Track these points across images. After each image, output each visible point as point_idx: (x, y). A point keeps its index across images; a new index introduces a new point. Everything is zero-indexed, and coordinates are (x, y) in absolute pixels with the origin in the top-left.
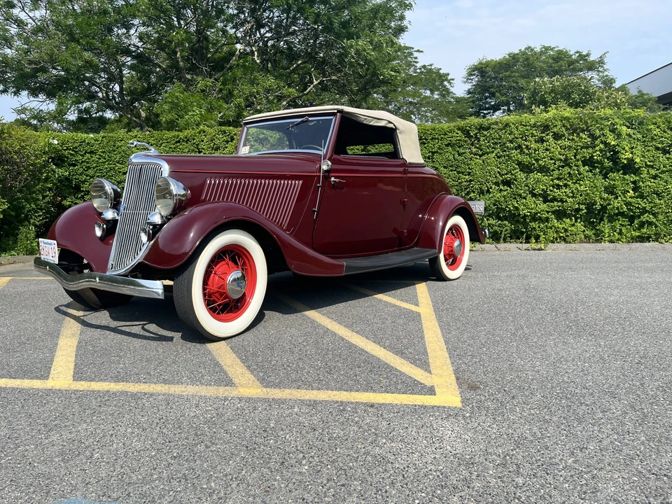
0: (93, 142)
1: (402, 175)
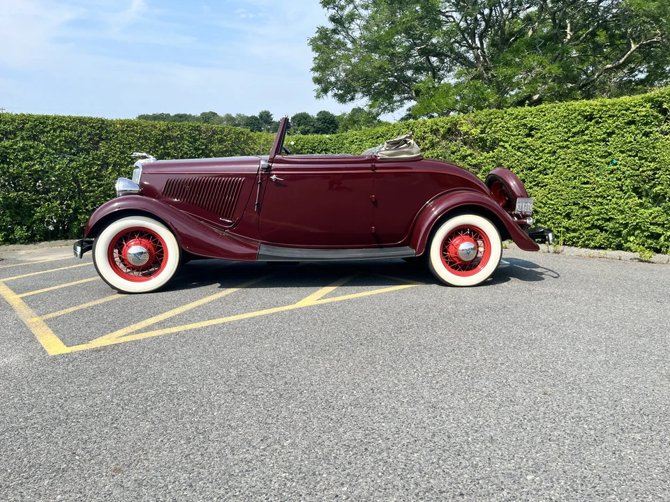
0: (328, 141)
1: (370, 171)
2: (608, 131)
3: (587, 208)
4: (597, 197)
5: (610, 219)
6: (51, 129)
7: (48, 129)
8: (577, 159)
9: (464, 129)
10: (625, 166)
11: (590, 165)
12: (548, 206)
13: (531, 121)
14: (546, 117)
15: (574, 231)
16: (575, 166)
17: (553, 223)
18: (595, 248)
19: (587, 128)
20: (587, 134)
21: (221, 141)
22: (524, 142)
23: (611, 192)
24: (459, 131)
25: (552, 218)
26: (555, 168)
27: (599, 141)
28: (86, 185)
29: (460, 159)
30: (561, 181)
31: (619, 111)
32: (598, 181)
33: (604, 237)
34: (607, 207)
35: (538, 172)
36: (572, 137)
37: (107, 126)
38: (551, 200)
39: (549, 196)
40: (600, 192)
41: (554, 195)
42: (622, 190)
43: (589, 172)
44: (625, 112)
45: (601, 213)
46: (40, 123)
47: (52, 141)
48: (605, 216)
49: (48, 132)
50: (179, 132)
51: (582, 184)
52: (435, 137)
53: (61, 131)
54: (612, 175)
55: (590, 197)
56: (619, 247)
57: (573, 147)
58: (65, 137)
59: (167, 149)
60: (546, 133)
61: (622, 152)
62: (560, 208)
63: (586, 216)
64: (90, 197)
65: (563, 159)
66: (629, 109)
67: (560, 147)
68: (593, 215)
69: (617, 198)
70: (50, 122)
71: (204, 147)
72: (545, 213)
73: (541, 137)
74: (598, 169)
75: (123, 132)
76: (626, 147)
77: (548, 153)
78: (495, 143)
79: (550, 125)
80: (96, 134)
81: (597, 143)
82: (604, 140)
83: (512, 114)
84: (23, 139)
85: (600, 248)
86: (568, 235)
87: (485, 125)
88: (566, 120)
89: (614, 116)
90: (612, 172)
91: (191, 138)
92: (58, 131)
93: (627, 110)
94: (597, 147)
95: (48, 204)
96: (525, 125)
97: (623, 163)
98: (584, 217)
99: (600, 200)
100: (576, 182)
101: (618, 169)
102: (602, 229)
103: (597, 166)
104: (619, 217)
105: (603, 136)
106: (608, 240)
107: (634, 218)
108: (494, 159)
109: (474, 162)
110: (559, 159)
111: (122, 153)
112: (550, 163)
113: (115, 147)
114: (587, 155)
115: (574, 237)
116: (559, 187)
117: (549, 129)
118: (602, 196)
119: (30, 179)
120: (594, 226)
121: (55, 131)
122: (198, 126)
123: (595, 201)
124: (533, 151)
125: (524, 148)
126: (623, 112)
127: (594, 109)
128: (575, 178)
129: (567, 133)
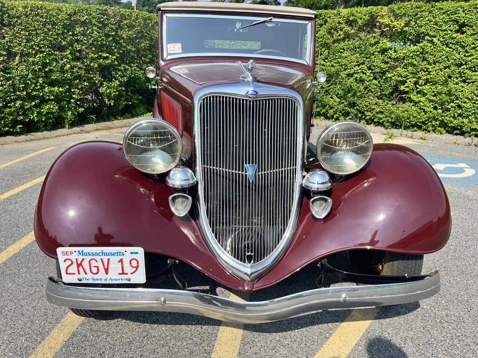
9: (386, 21)
21: (131, 27)
29: (379, 52)
37: (8, 10)
50: (86, 17)
52: (349, 28)
71: (114, 33)
75: (27, 16)
91: (100, 22)
108: (418, 53)
111: (28, 41)
122: (106, 10)
124: (463, 47)
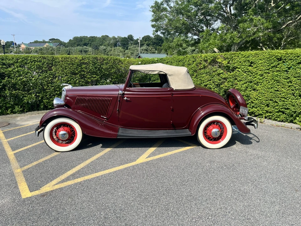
2: (289, 67)
3: (277, 102)
4: (282, 98)
5: (288, 109)
6: (30, 62)
7: (29, 62)
8: (273, 79)
10: (296, 84)
11: (279, 82)
12: (258, 100)
13: (252, 59)
14: (259, 58)
15: (270, 112)
16: (272, 82)
17: (260, 108)
18: (280, 121)
19: (278, 64)
20: (278, 67)
22: (248, 69)
23: (289, 96)
24: (217, 61)
25: (260, 106)
26: (262, 82)
27: (284, 71)
28: (46, 87)
30: (265, 89)
31: (295, 57)
32: (283, 90)
33: (284, 116)
34: (286, 103)
35: (254, 84)
36: (271, 68)
38: (260, 97)
39: (259, 95)
40: (283, 95)
41: (261, 95)
42: (294, 95)
43: (278, 86)
44: (297, 58)
45: (283, 105)
46: (25, 59)
47: (30, 67)
48: (285, 107)
49: (29, 63)
51: (275, 91)
53: (35, 63)
54: (290, 88)
55: (279, 97)
56: (291, 122)
57: (271, 73)
58: (36, 65)
59: (83, 68)
60: (258, 65)
61: (295, 77)
62: (264, 102)
63: (276, 106)
64: (48, 92)
65: (266, 79)
66: (299, 56)
67: (265, 73)
68: (280, 106)
69: (291, 99)
70: (29, 58)
72: (257, 103)
73: (256, 67)
74: (283, 85)
76: (296, 75)
77: (259, 75)
78: (234, 69)
79: (260, 62)
80: (50, 63)
81: (283, 72)
82: (286, 71)
83: (243, 55)
84: (17, 67)
85: (282, 121)
86: (267, 114)
87: (229, 60)
88: (269, 60)
89: (291, 59)
90: (289, 86)
92: (33, 63)
93: (298, 57)
94: (283, 74)
95: (30, 96)
96: (249, 61)
97: (295, 82)
98: (275, 106)
99: (283, 99)
100: (272, 90)
101: (292, 85)
102: (283, 113)
103: (283, 83)
104: (292, 108)
105: (286, 69)
106: (286, 118)
107: (299, 109)
109: (224, 77)
110: (264, 79)
112: (260, 80)
113: (59, 69)
114: (278, 77)
115: (270, 116)
116: (263, 92)
117: (260, 64)
118: (284, 98)
119: (21, 85)
120: (279, 111)
121: (32, 63)
123: (281, 99)
125: (248, 72)
126: (296, 58)
127: (282, 55)
128: (272, 88)
129: (268, 66)
